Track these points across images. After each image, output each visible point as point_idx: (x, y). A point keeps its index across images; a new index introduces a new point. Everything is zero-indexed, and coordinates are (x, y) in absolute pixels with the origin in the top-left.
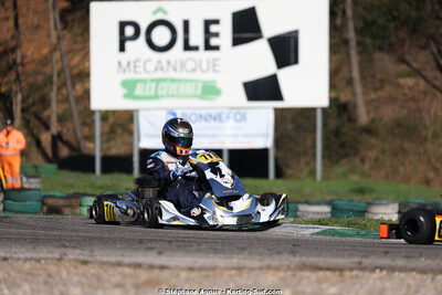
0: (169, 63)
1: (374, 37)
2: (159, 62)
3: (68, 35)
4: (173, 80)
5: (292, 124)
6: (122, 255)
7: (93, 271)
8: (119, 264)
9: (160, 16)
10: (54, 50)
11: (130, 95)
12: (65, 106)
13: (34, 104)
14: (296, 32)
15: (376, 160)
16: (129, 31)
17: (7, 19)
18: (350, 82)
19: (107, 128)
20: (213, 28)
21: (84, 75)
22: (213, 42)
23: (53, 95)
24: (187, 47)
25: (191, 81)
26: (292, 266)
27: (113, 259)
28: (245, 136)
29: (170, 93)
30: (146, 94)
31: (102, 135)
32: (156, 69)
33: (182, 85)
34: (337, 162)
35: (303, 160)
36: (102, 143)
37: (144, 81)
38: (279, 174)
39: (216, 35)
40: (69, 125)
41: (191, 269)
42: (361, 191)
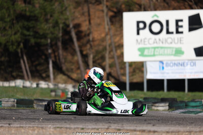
0: (160, 40)
2: (155, 39)
3: (113, 28)
4: (162, 48)
6: (136, 126)
8: (135, 130)
9: (155, 18)
10: (107, 34)
11: (142, 55)
12: (112, 60)
13: (98, 59)
16: (141, 25)
17: (85, 21)
19: (132, 70)
20: (180, 24)
21: (121, 46)
22: (180, 30)
23: (107, 56)
24: (168, 32)
25: (170, 48)
27: (132, 128)
28: (196, 73)
29: (160, 53)
30: (150, 54)
31: (130, 73)
32: (154, 43)
33: (166, 50)
36: (130, 76)
37: (148, 48)
39: (182, 26)
40: (114, 69)
41: (168, 132)
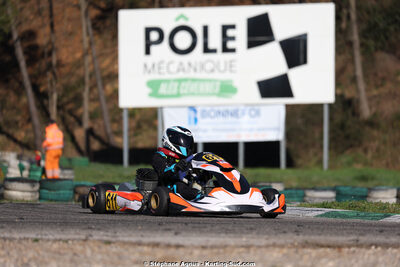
0: (190, 64)
1: (376, 39)
2: (181, 64)
3: (98, 41)
4: (194, 80)
5: (302, 118)
6: (142, 236)
7: (114, 250)
8: (140, 244)
9: (182, 22)
10: (86, 54)
11: (155, 94)
12: (95, 105)
13: (68, 103)
14: (305, 35)
15: (378, 150)
16: (154, 36)
18: (354, 80)
19: (134, 124)
20: (230, 33)
21: (113, 77)
22: (230, 45)
23: (86, 95)
24: (206, 50)
25: (210, 81)
26: (296, 244)
27: (134, 239)
28: (259, 130)
29: (191, 91)
30: (170, 93)
31: (129, 130)
32: (178, 70)
33: (202, 84)
34: (342, 152)
35: (312, 151)
36: (130, 137)
37: (167, 81)
38: (290, 164)
39: (233, 38)
40: (100, 122)
41: (204, 247)
42: (364, 178)
